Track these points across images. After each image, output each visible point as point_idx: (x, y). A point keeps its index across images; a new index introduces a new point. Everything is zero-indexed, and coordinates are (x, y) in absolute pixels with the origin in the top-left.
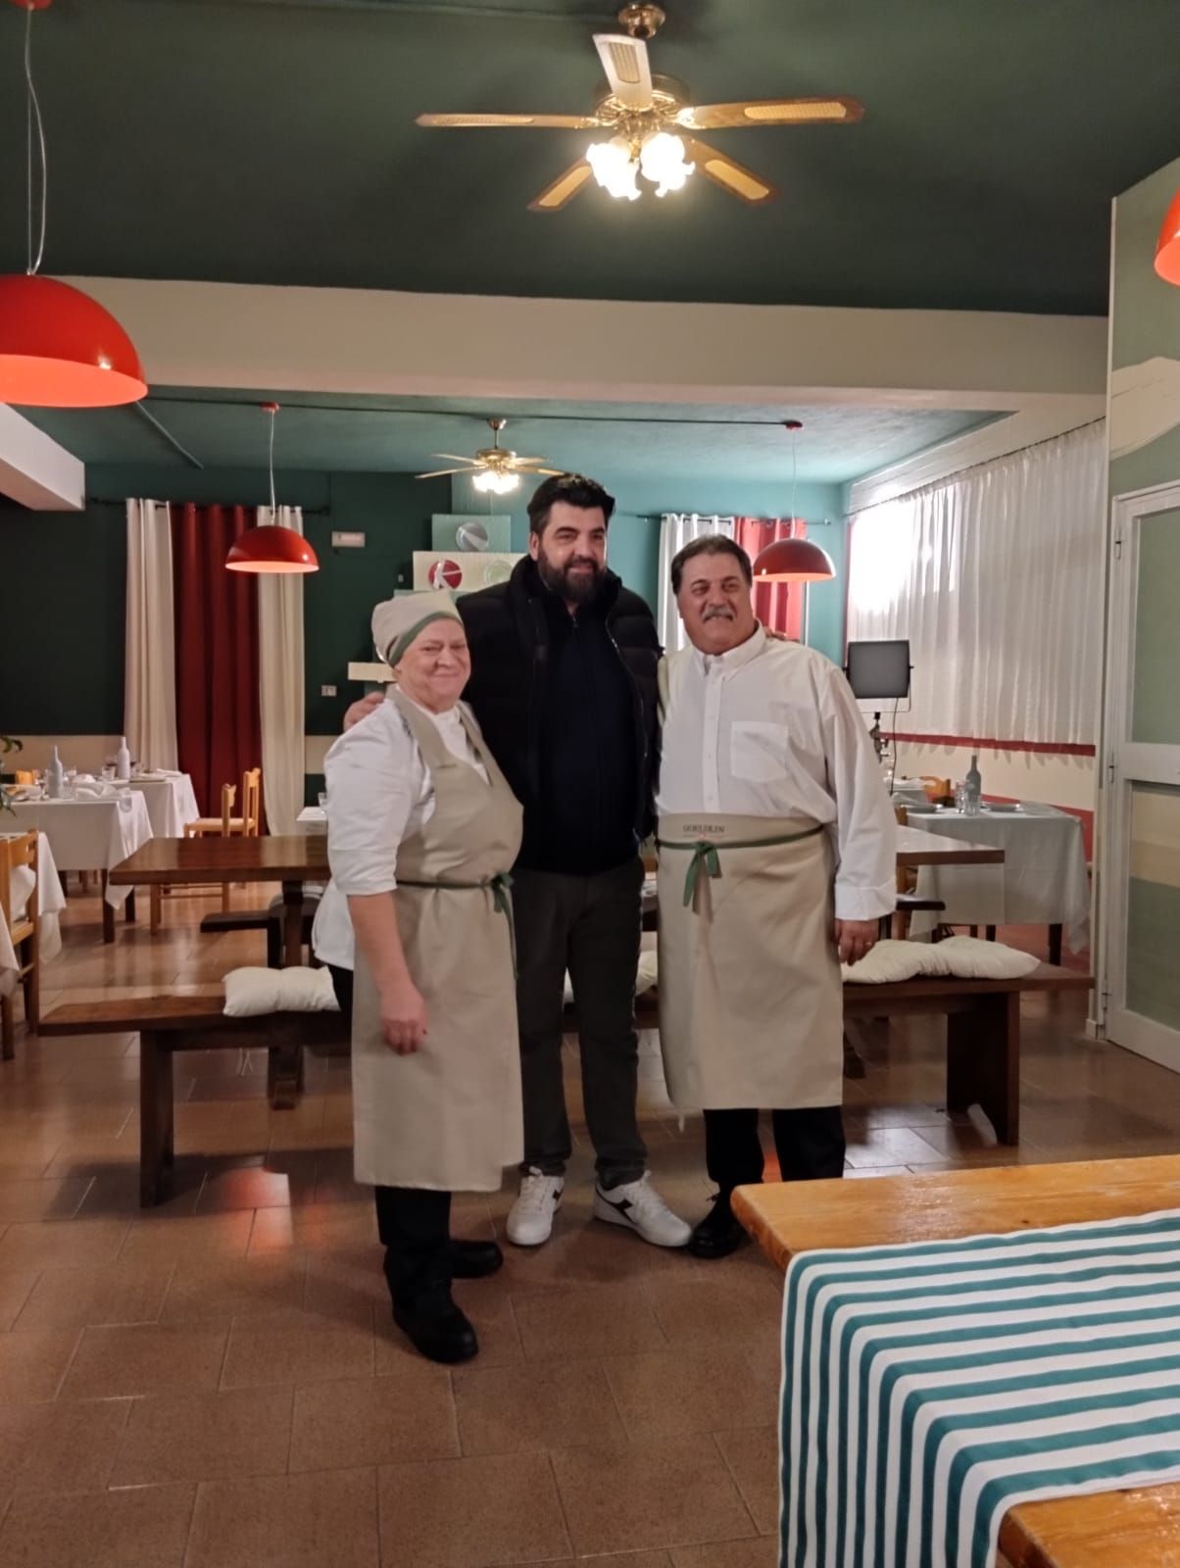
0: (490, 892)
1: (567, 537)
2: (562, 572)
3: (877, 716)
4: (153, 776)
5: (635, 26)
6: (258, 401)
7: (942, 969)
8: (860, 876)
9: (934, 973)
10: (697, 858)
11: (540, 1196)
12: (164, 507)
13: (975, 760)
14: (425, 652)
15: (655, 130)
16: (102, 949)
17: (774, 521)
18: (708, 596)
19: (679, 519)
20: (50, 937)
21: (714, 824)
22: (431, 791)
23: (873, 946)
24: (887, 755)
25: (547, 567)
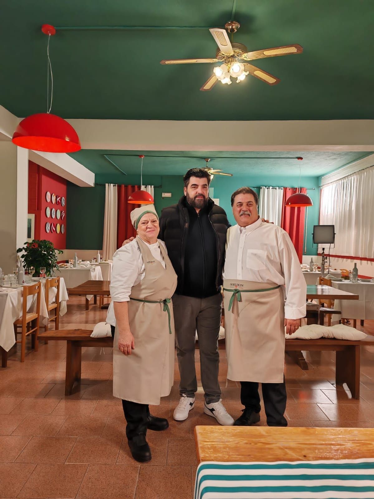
0: (162, 304)
1: (194, 187)
2: (194, 199)
3: (323, 249)
4: (107, 262)
5: (230, 29)
6: (138, 154)
7: (331, 336)
8: (293, 304)
9: (328, 337)
10: (234, 295)
11: (185, 404)
12: (116, 186)
13: (355, 264)
14: (143, 224)
15: (236, 61)
16: (84, 312)
17: (296, 188)
18: (242, 207)
19: (266, 188)
20: (64, 308)
21: (240, 283)
22: (144, 270)
23: (298, 328)
24: (326, 262)
25: (189, 198)
